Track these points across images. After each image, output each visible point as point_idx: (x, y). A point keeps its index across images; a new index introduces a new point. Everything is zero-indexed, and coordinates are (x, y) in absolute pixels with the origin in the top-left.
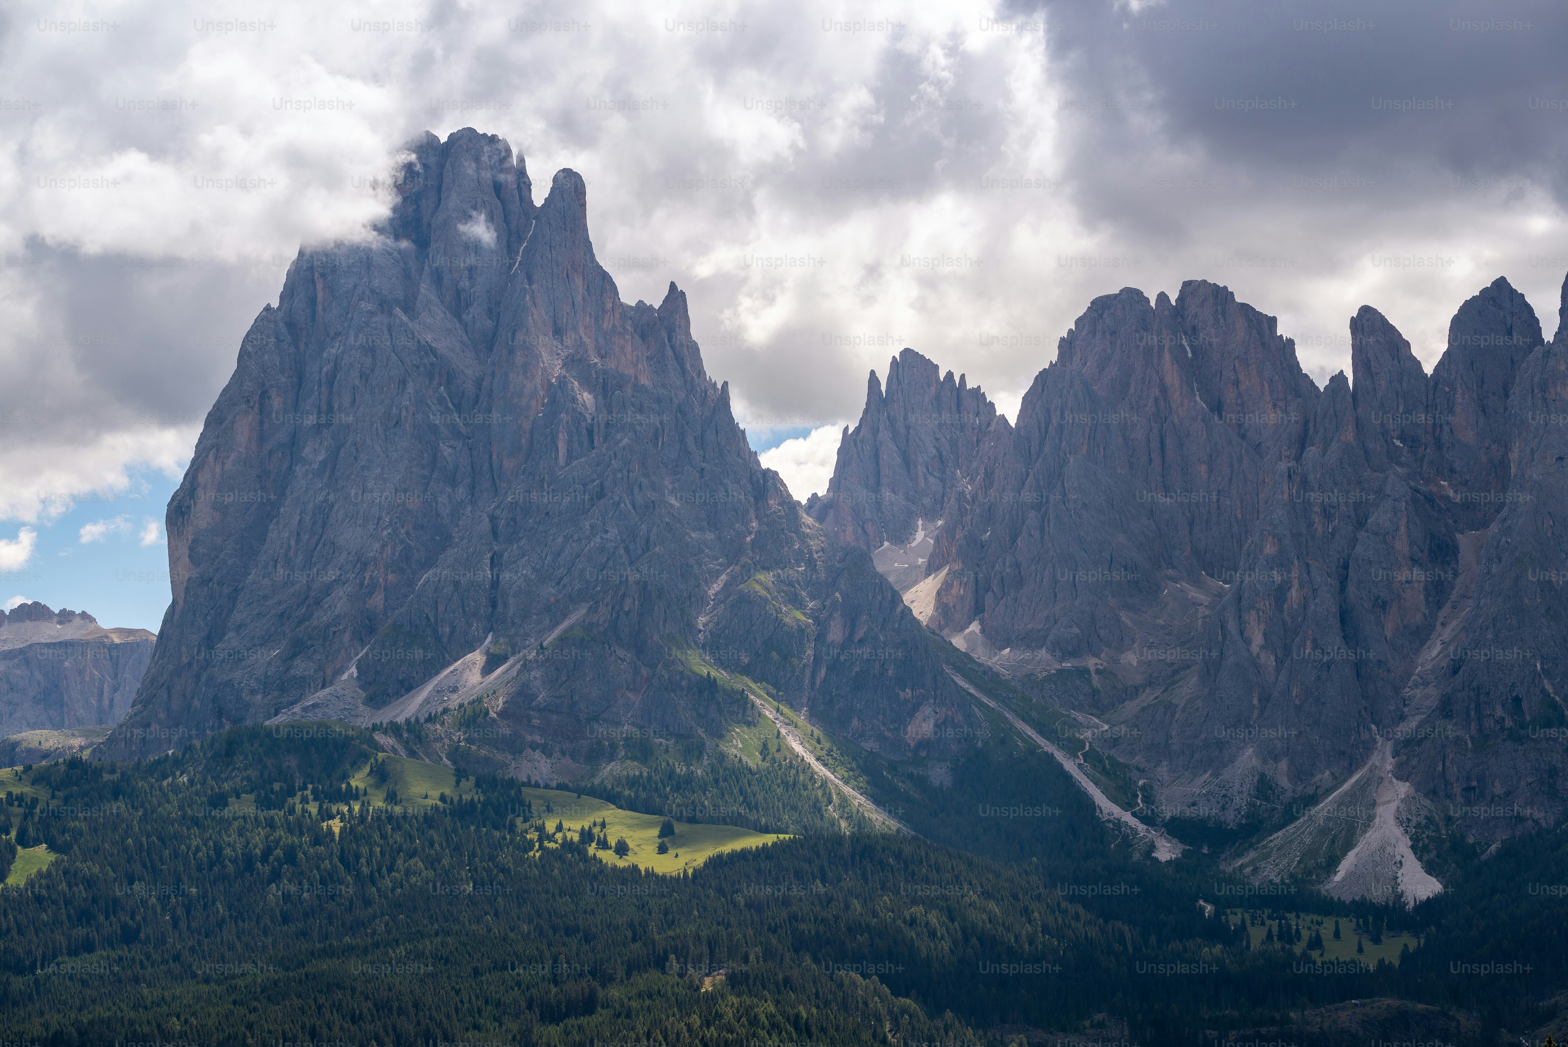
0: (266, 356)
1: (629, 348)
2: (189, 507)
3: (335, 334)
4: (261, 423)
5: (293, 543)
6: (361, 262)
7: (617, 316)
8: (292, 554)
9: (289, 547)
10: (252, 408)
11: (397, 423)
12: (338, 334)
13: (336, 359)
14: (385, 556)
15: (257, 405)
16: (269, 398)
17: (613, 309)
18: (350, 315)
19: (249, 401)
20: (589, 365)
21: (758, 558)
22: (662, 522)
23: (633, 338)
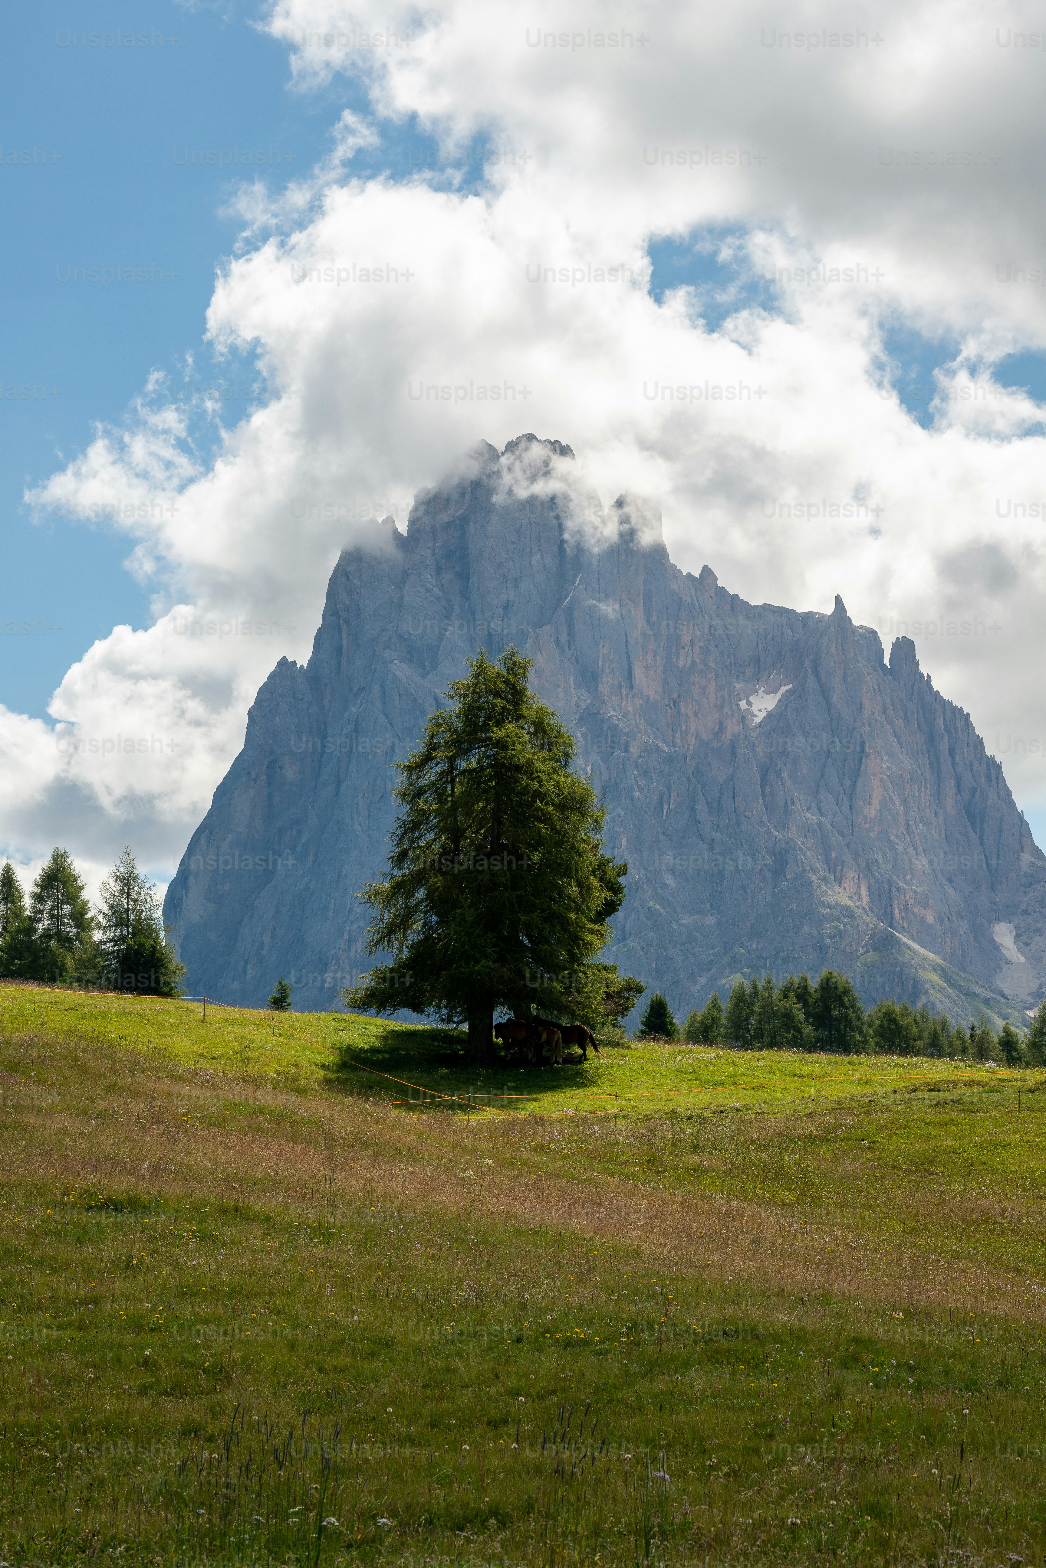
0: (278, 719)
1: (712, 689)
2: (181, 899)
3: (359, 689)
4: (270, 797)
5: (267, 939)
6: (392, 602)
7: (697, 650)
8: (265, 952)
9: (262, 944)
10: (255, 781)
11: (382, 796)
12: (362, 689)
13: (357, 719)
14: (352, 954)
15: (264, 777)
16: (281, 768)
17: (692, 643)
18: (373, 667)
19: (249, 773)
20: (602, 720)
21: (754, 946)
22: (643, 907)
23: (717, 676)
